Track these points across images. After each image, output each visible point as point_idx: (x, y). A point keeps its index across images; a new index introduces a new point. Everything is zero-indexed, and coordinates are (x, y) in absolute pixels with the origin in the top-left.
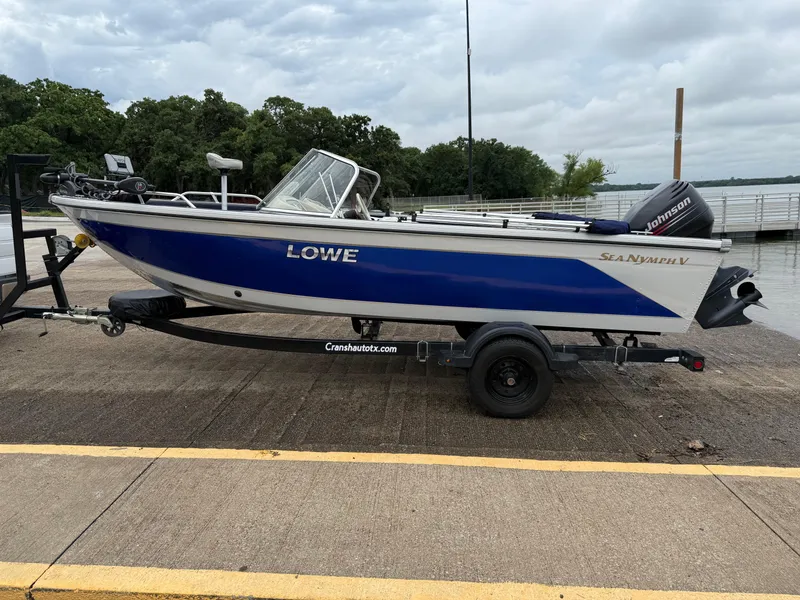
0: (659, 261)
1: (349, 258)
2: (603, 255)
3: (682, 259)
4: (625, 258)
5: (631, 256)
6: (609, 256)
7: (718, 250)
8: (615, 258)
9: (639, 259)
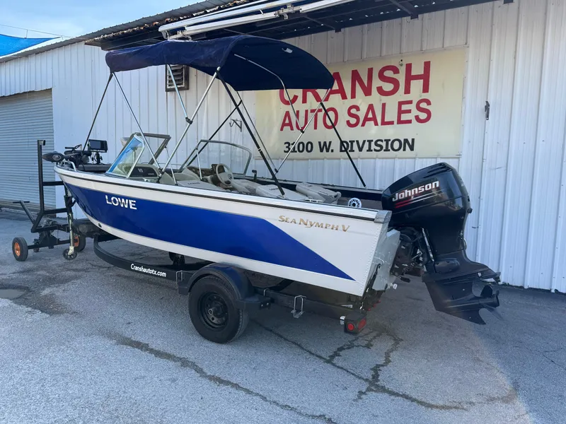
0: (324, 226)
1: (133, 206)
2: (281, 217)
3: (343, 226)
4: (298, 221)
5: (302, 220)
6: (285, 218)
7: (373, 220)
8: (290, 220)
9: (308, 223)
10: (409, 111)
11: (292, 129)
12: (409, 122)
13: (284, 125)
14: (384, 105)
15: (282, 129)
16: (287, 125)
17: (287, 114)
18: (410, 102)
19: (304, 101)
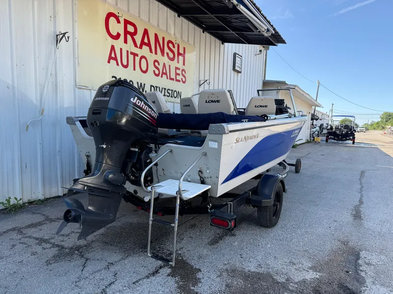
10: (179, 75)
11: (118, 65)
12: (179, 81)
13: (110, 58)
14: (170, 66)
15: (109, 62)
16: (113, 58)
17: (113, 48)
18: (179, 69)
19: (126, 42)
